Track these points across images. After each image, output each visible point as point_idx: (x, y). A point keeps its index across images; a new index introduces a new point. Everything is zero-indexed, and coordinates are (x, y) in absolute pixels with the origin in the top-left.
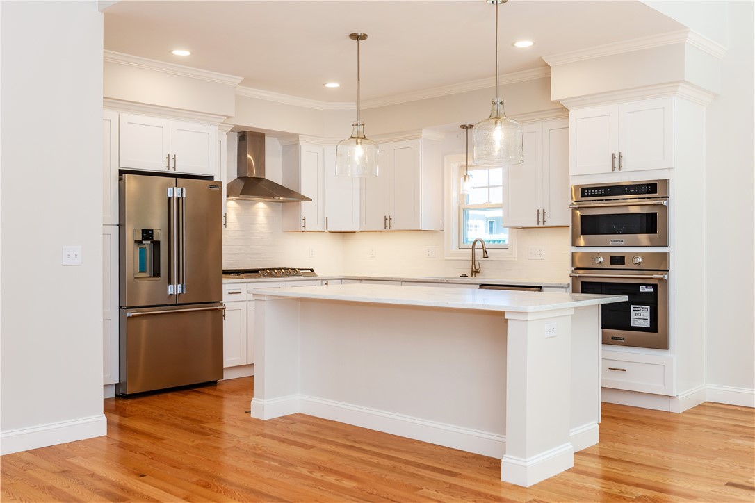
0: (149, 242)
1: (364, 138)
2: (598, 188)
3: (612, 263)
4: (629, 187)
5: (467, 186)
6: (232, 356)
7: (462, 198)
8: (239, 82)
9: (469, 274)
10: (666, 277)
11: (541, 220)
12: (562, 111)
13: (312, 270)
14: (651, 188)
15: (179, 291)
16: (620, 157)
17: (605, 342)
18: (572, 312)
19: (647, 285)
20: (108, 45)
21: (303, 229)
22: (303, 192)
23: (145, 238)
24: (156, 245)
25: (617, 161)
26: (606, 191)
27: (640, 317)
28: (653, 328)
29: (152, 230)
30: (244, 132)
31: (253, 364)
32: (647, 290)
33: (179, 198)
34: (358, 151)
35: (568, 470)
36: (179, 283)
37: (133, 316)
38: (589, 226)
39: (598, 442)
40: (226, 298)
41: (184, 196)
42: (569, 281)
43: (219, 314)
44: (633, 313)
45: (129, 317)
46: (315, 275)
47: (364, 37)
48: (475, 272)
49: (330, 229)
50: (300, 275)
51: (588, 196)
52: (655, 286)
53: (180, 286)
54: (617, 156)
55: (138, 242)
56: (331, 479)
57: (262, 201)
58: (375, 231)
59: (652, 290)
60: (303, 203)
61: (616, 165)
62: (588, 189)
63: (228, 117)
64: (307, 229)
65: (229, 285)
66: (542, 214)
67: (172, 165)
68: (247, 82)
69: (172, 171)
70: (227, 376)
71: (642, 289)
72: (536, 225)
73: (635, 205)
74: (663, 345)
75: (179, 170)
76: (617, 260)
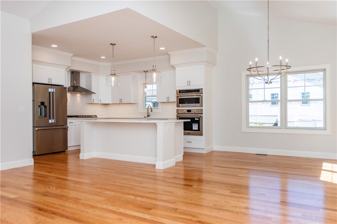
0: (43, 106)
1: (115, 75)
2: (184, 91)
3: (188, 112)
4: (192, 90)
5: (146, 90)
6: (71, 142)
7: (145, 93)
8: (72, 55)
9: (146, 116)
10: (202, 115)
11: (168, 100)
12: (173, 67)
13: (96, 116)
14: (198, 91)
15: (53, 122)
16: (190, 82)
17: (185, 134)
18: (175, 123)
19: (197, 118)
20: (33, 43)
21: (93, 103)
22: (93, 91)
23: (41, 105)
24: (45, 107)
25: (189, 83)
26: (186, 91)
27: (195, 127)
28: (199, 130)
29: (44, 102)
30: (73, 71)
31: (80, 145)
32: (197, 119)
33: (53, 92)
34: (113, 78)
35: (174, 166)
36: (53, 119)
37: (38, 130)
38: (181, 101)
39: (182, 160)
40: (68, 124)
41: (55, 91)
42: (176, 117)
43: (66, 129)
44: (193, 126)
45: (37, 130)
46: (97, 117)
47: (115, 44)
48: (148, 116)
49: (101, 103)
50: (92, 117)
51: (181, 93)
52: (199, 118)
53: (53, 120)
54: (189, 81)
55: (40, 106)
56: (108, 170)
57: (79, 94)
58: (117, 104)
59: (198, 119)
60: (93, 95)
61: (189, 84)
62: (181, 91)
63: (69, 67)
64: (94, 103)
65: (69, 120)
66: (168, 98)
67: (50, 81)
68: (75, 55)
69: (50, 83)
70: (69, 149)
71: (196, 119)
72: (166, 101)
73: (194, 95)
74: (201, 134)
75: (52, 83)
76: (189, 111)
